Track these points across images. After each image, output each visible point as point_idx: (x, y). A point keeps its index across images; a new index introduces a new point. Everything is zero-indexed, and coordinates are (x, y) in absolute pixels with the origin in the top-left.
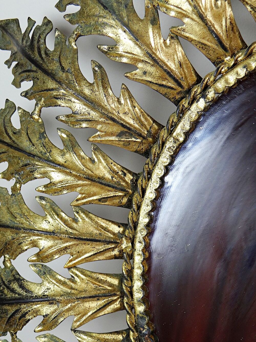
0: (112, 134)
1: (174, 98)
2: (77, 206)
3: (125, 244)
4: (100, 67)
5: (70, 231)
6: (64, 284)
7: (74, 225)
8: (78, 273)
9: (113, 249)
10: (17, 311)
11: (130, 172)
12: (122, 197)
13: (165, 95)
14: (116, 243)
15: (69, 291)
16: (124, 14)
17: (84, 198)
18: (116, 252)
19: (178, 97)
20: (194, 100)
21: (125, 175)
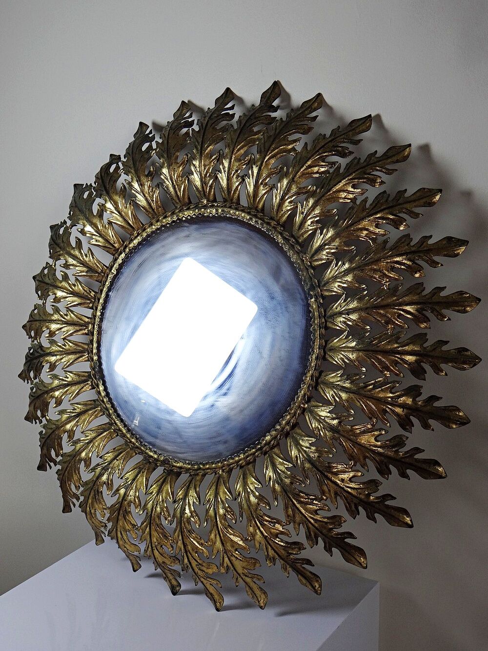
0: (83, 272)
1: (112, 253)
2: (67, 308)
3: (90, 327)
4: (79, 240)
5: (63, 320)
6: (60, 346)
7: (66, 317)
8: (67, 341)
9: (84, 329)
10: (39, 362)
11: (93, 291)
12: (90, 303)
13: (107, 252)
14: (85, 326)
15: (62, 350)
16: (87, 213)
17: (70, 303)
18: (86, 331)
19: (114, 253)
20: (121, 253)
21: (90, 292)
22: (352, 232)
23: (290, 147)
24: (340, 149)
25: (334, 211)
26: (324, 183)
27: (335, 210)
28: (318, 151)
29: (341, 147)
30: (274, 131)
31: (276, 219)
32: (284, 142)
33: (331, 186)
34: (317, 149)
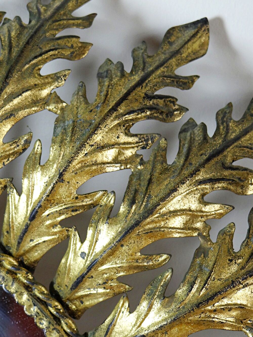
22: (208, 314)
23: (45, 92)
24: (161, 102)
25: (161, 259)
26: (136, 191)
27: (165, 256)
28: (114, 109)
29: (161, 97)
30: (7, 52)
31: (13, 251)
32: (32, 81)
33: (155, 200)
34: (112, 104)
